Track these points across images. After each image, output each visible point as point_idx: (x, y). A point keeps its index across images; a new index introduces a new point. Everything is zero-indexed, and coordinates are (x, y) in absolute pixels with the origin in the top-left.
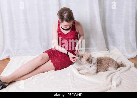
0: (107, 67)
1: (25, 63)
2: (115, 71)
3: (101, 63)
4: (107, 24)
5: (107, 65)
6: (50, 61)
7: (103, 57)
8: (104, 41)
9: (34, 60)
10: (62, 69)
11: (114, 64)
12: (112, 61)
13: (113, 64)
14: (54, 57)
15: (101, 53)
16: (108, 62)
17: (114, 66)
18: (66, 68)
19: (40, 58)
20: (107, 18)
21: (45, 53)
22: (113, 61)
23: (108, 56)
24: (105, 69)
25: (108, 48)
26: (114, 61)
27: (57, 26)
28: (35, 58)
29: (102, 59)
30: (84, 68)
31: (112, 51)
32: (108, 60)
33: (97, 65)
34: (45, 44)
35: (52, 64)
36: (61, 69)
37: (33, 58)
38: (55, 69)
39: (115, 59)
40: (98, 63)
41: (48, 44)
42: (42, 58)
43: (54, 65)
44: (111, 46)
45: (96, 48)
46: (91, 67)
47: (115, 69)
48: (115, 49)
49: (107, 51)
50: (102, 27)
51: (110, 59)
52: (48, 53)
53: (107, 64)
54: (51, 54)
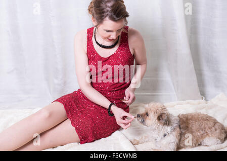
0: (202, 136)
1: (11, 124)
2: (219, 145)
3: (187, 127)
4: (202, 39)
5: (202, 132)
6: (69, 122)
7: (191, 115)
8: (194, 78)
9: (30, 118)
10: (96, 141)
11: (218, 130)
12: (212, 124)
13: (216, 130)
14: (77, 113)
15: (188, 103)
16: (203, 126)
17: (218, 134)
18: (105, 137)
19: (45, 114)
20: (201, 26)
21: (58, 103)
22: (215, 122)
23: (203, 112)
24: (197, 141)
25: (203, 94)
26: (218, 122)
27: (86, 40)
28: (34, 115)
29: (190, 117)
30: (147, 140)
31: (213, 100)
32: (204, 120)
33: (179, 132)
34: (56, 81)
35: (74, 128)
36: (93, 141)
37: (28, 115)
38: (79, 140)
39: (219, 119)
40: (180, 128)
41: (65, 83)
42: (50, 115)
43: (77, 130)
44: (210, 89)
45: (175, 93)
46: (165, 135)
47: (219, 141)
48: (221, 95)
49: (201, 101)
50: (190, 45)
51: (208, 119)
52: (63, 104)
53: (202, 130)
54: (71, 105)
